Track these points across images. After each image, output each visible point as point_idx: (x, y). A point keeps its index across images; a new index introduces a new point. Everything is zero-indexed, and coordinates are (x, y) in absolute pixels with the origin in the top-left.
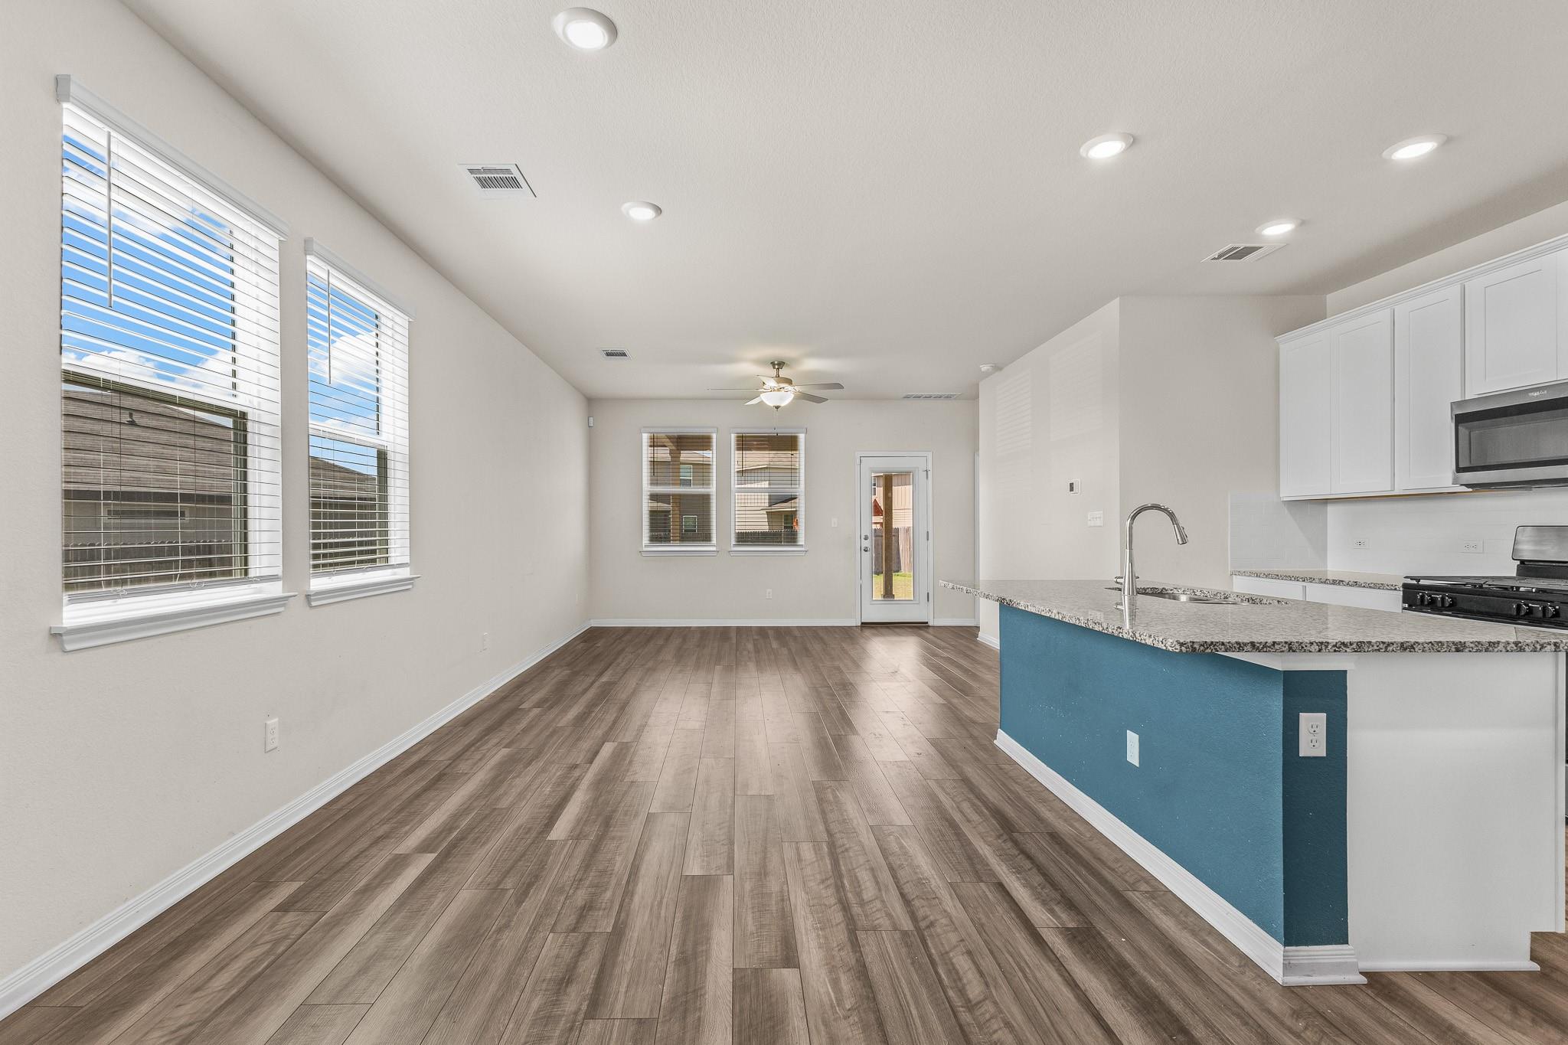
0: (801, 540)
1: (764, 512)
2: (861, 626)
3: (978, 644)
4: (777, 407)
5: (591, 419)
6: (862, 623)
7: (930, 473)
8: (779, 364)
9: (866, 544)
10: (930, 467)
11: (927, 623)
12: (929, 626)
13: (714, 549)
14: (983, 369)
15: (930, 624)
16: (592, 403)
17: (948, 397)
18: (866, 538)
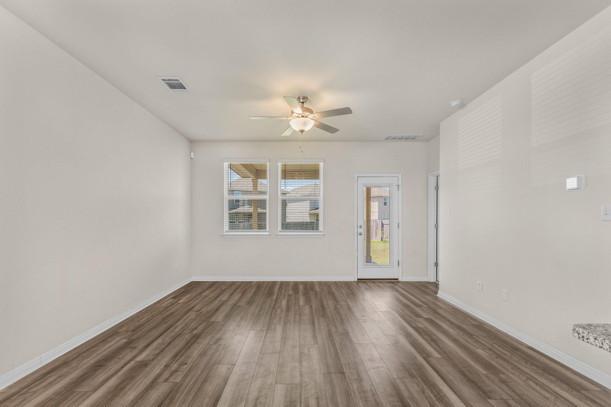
0: (321, 228)
1: (308, 213)
2: (358, 282)
3: (437, 299)
4: (302, 131)
5: (192, 154)
6: (358, 279)
7: (400, 187)
8: (303, 98)
9: (360, 230)
10: (400, 183)
11: (397, 279)
12: (400, 281)
13: (267, 233)
14: (453, 105)
15: (400, 280)
16: (192, 142)
17: (413, 139)
18: (360, 227)
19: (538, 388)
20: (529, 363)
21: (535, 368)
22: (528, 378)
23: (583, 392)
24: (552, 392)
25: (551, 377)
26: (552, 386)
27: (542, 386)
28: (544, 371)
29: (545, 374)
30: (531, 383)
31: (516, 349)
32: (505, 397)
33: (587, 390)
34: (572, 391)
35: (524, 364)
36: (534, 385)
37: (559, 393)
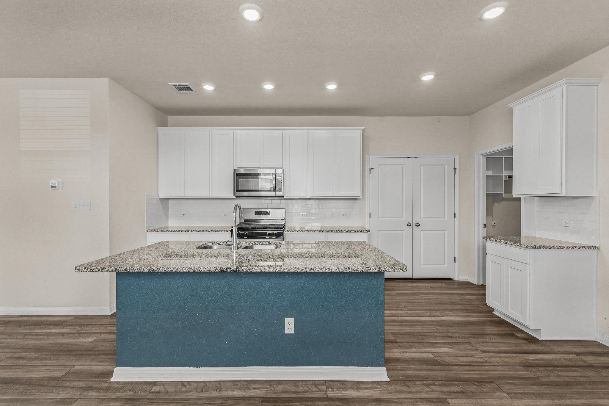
19: (34, 337)
20: (22, 326)
21: (28, 327)
22: (25, 335)
23: (64, 324)
24: (45, 334)
25: (41, 326)
26: (44, 331)
27: (37, 334)
28: (35, 326)
29: (37, 326)
30: (28, 337)
31: (8, 322)
32: (9, 355)
33: (66, 322)
34: (57, 327)
35: (18, 329)
36: (31, 337)
37: (49, 332)
